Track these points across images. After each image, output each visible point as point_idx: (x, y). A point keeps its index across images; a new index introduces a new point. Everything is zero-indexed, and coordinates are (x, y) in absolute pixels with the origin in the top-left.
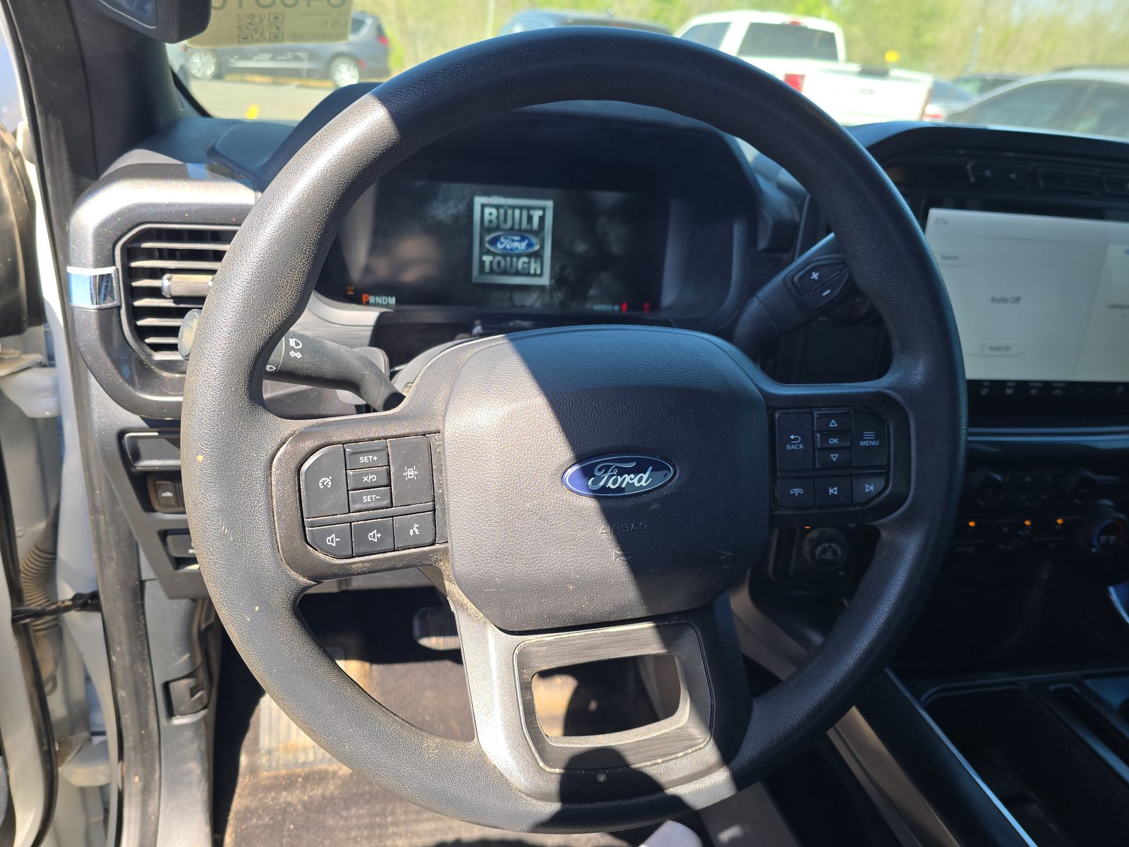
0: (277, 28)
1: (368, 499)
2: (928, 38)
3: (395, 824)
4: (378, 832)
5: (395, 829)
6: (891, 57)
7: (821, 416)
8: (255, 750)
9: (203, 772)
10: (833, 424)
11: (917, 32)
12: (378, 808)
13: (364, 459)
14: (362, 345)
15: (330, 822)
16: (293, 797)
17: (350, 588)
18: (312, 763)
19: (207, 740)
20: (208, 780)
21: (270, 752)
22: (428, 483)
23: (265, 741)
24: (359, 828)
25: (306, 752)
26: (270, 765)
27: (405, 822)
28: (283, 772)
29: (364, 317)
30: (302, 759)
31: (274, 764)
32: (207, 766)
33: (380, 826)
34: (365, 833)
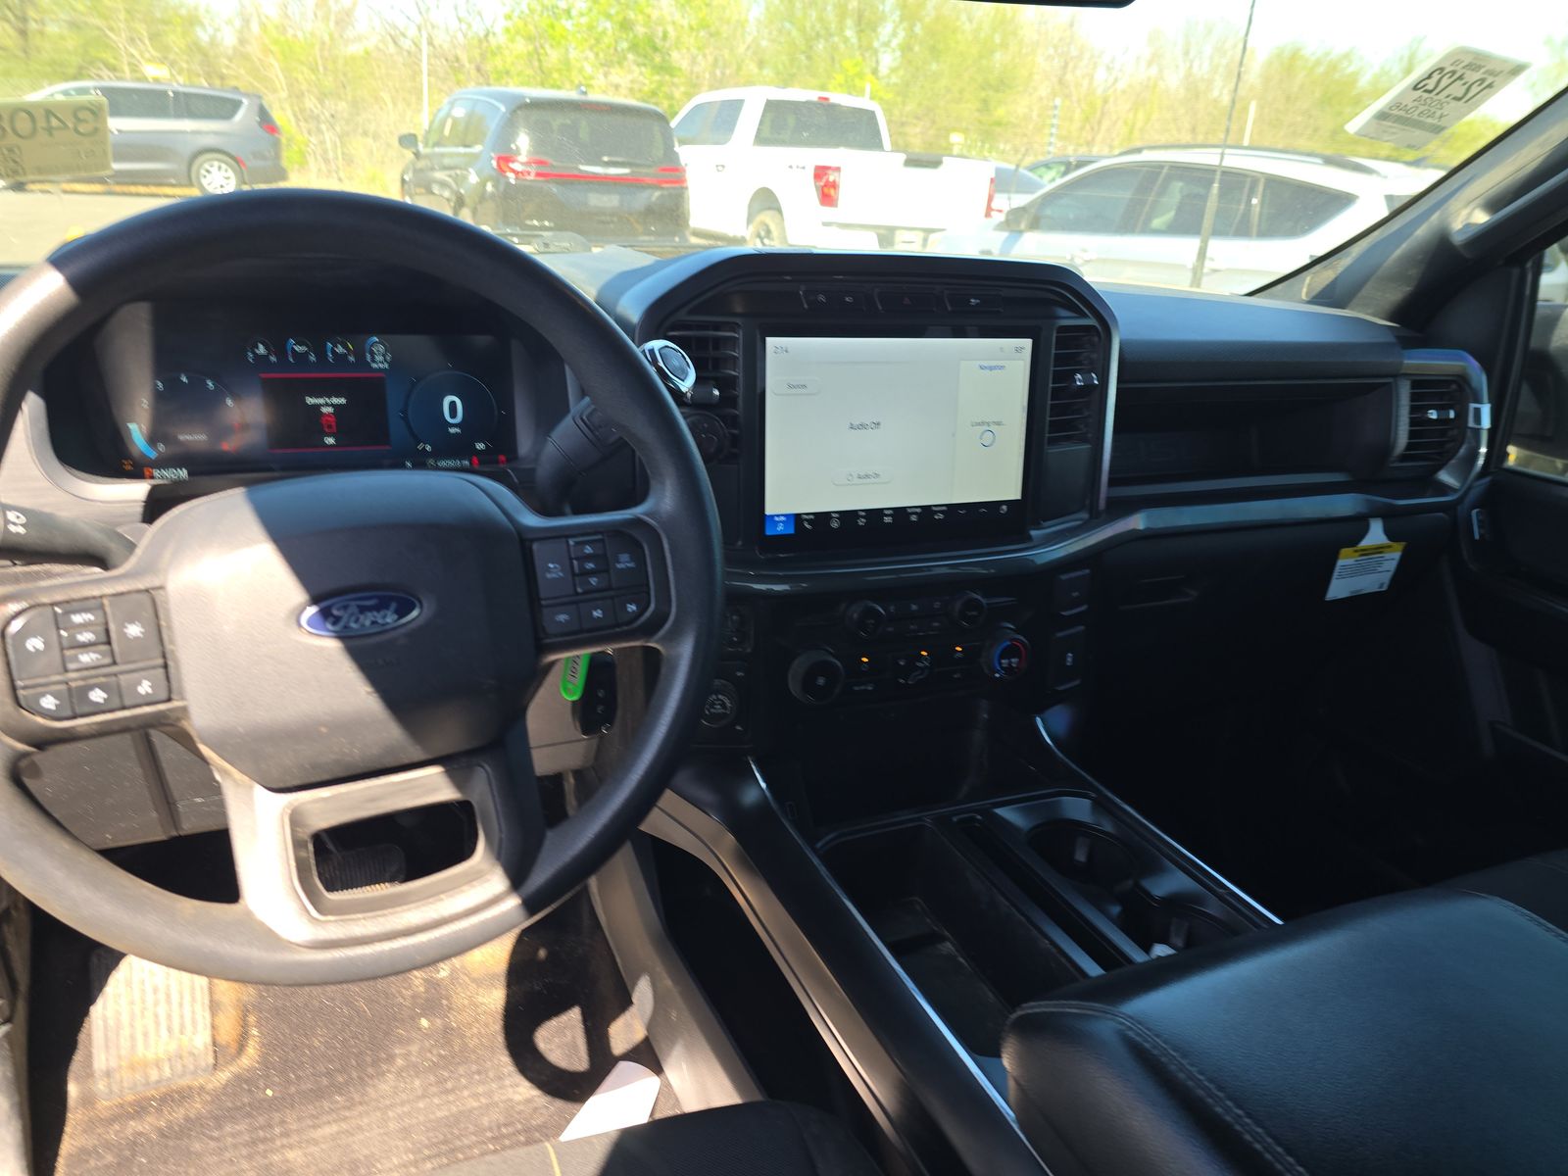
0: (15, 162)
1: (87, 658)
2: (1000, 112)
3: (286, 1134)
4: (261, 1147)
5: (285, 1141)
6: (956, 138)
7: (577, 543)
8: (89, 1074)
9: (12, 1106)
10: (588, 550)
11: (985, 106)
12: (261, 1120)
13: (77, 619)
14: (132, 522)
15: (197, 1146)
16: (146, 1125)
17: (182, 833)
18: (169, 1079)
19: (15, 1065)
20: (22, 1116)
21: (108, 1074)
22: (155, 639)
23: (101, 1060)
24: (235, 1146)
25: (159, 1068)
26: (111, 1091)
27: (297, 1131)
28: (130, 1098)
29: (136, 491)
30: (154, 1075)
31: (115, 1088)
32: (16, 1099)
33: (264, 1140)
34: (244, 1152)
